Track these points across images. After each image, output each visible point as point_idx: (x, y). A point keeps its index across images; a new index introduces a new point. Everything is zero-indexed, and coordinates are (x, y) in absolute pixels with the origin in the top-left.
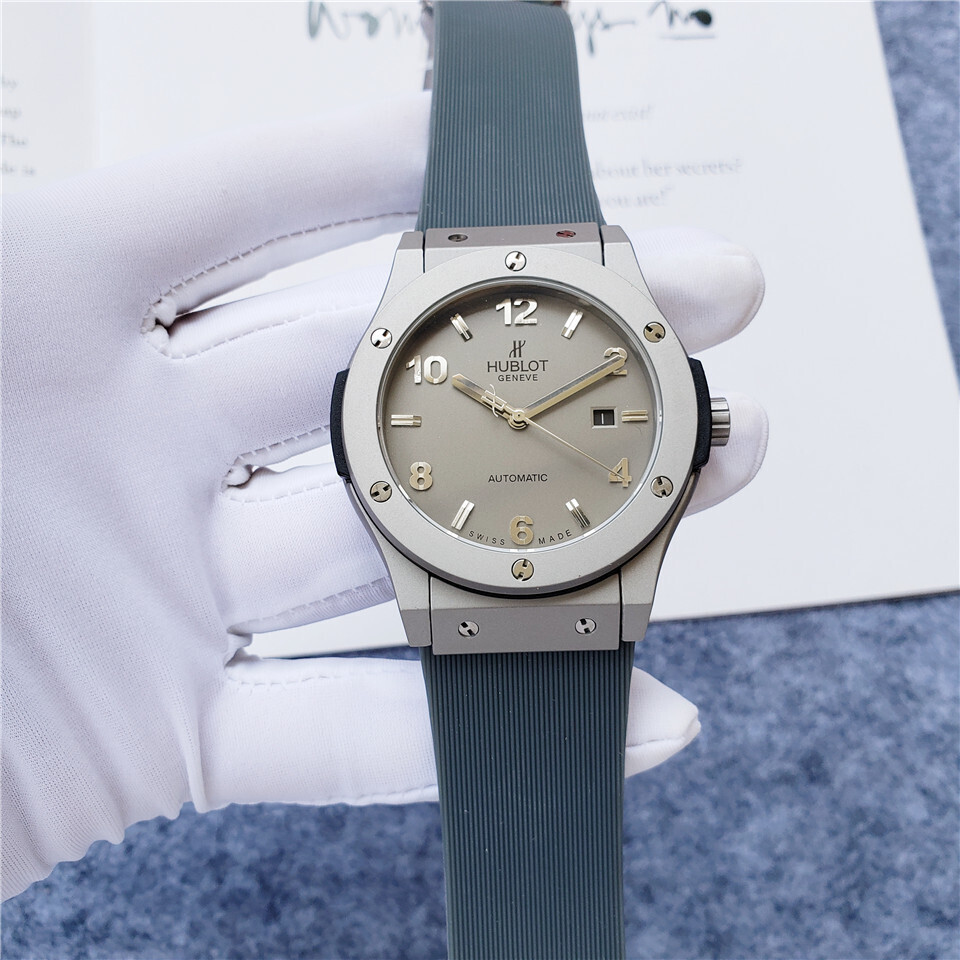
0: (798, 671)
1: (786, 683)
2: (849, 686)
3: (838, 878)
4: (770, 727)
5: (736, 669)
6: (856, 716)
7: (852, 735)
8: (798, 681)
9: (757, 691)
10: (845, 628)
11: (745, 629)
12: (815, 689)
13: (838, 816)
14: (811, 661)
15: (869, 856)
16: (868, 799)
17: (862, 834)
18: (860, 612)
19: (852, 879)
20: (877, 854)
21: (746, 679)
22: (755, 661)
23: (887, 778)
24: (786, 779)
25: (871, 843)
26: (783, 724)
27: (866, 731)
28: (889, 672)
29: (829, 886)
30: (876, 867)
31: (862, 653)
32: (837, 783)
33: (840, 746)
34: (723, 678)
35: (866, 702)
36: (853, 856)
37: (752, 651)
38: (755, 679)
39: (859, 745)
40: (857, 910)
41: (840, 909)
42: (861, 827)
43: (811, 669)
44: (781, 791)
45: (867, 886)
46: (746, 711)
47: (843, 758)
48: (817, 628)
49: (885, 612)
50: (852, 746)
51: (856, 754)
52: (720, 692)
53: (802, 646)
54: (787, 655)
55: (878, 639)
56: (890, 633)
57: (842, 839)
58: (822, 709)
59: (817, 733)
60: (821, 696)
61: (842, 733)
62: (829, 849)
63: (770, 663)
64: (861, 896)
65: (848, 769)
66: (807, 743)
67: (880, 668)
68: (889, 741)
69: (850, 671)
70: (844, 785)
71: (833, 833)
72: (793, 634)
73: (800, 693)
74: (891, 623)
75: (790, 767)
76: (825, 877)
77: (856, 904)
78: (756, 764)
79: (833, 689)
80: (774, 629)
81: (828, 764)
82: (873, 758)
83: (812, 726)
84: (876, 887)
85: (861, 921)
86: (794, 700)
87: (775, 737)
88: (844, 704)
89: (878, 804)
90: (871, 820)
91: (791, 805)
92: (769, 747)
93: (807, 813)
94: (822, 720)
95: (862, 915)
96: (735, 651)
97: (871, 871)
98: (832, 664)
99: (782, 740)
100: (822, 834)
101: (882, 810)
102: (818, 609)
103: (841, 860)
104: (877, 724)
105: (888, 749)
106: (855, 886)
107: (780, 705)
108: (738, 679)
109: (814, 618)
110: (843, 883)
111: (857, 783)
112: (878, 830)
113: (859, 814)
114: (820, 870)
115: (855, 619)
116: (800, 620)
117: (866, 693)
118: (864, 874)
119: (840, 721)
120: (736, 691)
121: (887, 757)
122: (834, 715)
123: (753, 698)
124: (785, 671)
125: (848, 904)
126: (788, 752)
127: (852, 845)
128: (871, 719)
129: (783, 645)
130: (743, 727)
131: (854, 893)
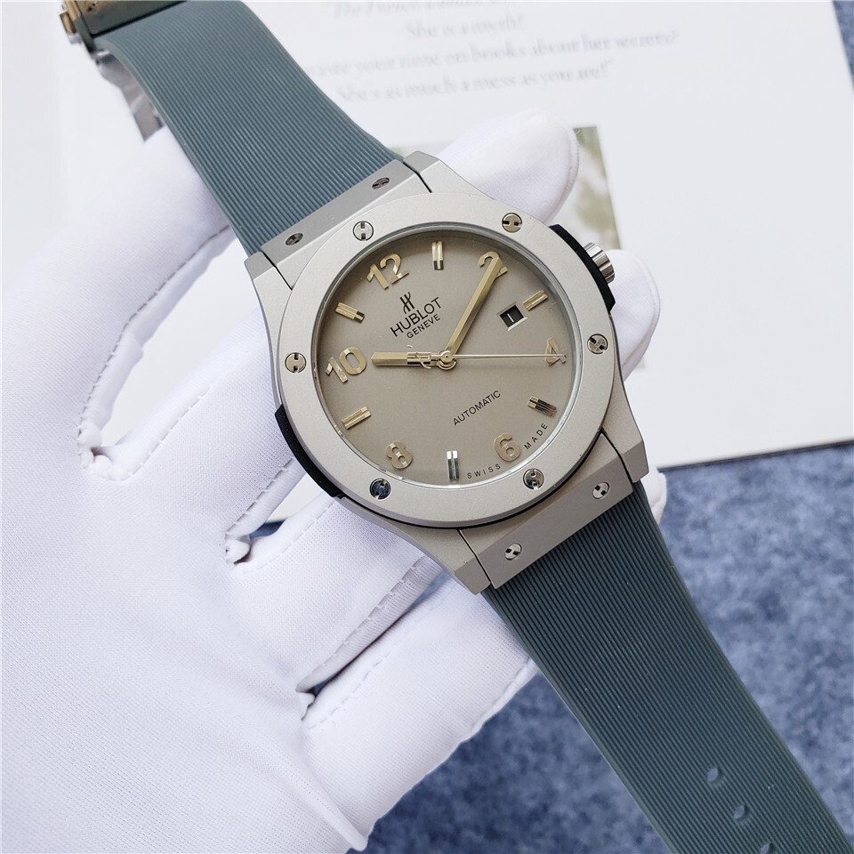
0: (751, 515)
1: (740, 527)
2: (801, 527)
3: (797, 708)
4: (727, 569)
5: (692, 517)
6: (808, 556)
7: (806, 574)
8: (752, 525)
9: (714, 537)
10: (795, 473)
11: (699, 477)
12: (769, 531)
13: (795, 651)
14: (763, 506)
15: (826, 687)
16: (824, 633)
17: (819, 666)
18: (806, 458)
19: (810, 710)
20: (834, 684)
21: (703, 525)
22: (711, 508)
23: (840, 613)
24: (745, 618)
25: (827, 674)
26: (740, 566)
27: (819, 568)
28: (838, 513)
29: (789, 716)
30: (833, 697)
31: (812, 496)
32: (793, 619)
33: (795, 583)
34: (681, 525)
35: (818, 542)
36: (811, 688)
37: (707, 499)
38: (711, 525)
39: (813, 582)
40: (817, 738)
41: (799, 737)
42: (818, 659)
43: (764, 513)
44: (739, 629)
45: (825, 714)
46: (704, 555)
47: (798, 595)
48: (768, 474)
49: (832, 455)
50: (807, 584)
51: (810, 592)
52: (678, 538)
53: (754, 491)
54: (740, 501)
55: (827, 482)
56: (838, 476)
57: (800, 672)
58: (777, 551)
59: (772, 573)
60: (774, 538)
61: (796, 572)
62: (788, 683)
63: (725, 509)
64: (820, 725)
65: (804, 605)
66: (763, 583)
67: (829, 509)
68: (841, 578)
69: (801, 513)
70: (801, 621)
71: (791, 667)
72: (745, 481)
73: (755, 537)
74: (839, 466)
75: (748, 606)
76: (785, 708)
77: (815, 732)
78: (715, 605)
79: (786, 531)
80: (726, 476)
81: (784, 602)
82: (827, 594)
83: (768, 566)
84: (833, 716)
85: (820, 747)
86: (749, 543)
87: (733, 578)
88: (797, 545)
89: (833, 637)
90: (827, 653)
91: (750, 642)
92: (727, 588)
93: (766, 649)
94: (777, 560)
95: (821, 741)
96: (691, 499)
97: (827, 700)
98: (784, 507)
99: (739, 581)
100: (781, 668)
101: (837, 643)
102: (768, 456)
103: (798, 692)
104: (828, 563)
105: (841, 585)
106: (813, 715)
107: (736, 549)
108: (696, 526)
109: (765, 465)
110: (802, 713)
111: (812, 619)
112: (834, 662)
113: (815, 648)
114: (780, 701)
115: (805, 464)
116: (752, 467)
117: (818, 533)
118: (821, 703)
119: (794, 561)
120: (693, 537)
121: (839, 593)
122: (788, 555)
123: (710, 543)
124: (740, 516)
125: (807, 732)
126: (746, 592)
127: (809, 677)
128: (823, 557)
129: (736, 491)
130: (701, 570)
131: (813, 722)
